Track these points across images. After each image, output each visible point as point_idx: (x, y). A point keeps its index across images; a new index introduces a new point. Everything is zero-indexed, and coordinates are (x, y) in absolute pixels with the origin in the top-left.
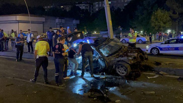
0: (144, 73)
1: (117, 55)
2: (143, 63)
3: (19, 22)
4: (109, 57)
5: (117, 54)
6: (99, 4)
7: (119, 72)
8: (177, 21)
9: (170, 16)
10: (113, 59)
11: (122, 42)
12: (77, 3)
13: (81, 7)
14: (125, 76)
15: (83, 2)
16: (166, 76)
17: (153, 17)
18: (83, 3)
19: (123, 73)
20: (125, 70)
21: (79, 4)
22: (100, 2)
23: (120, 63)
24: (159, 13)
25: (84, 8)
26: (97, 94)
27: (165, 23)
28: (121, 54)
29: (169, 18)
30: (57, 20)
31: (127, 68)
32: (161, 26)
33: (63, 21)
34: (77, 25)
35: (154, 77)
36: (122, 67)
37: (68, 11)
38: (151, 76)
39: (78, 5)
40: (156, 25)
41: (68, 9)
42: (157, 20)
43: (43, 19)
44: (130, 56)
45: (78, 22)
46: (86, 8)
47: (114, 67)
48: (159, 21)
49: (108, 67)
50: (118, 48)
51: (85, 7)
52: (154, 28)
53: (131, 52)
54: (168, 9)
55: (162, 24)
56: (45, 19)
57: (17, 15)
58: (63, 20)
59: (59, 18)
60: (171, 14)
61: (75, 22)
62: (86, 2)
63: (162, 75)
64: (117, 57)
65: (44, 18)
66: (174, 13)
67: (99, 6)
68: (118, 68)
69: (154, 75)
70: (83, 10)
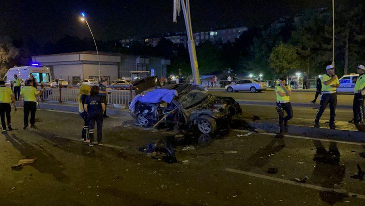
0: (236, 130)
1: (200, 107)
2: (235, 118)
3: (84, 62)
4: (189, 110)
5: (200, 105)
6: (200, 36)
7: (202, 128)
8: (308, 60)
9: (297, 53)
10: (193, 112)
11: (227, 90)
12: (169, 34)
13: (174, 41)
14: (208, 134)
15: (177, 33)
16: (263, 133)
17: (272, 55)
18: (178, 35)
19: (207, 130)
20: (209, 126)
21: (171, 35)
22: (202, 33)
23: (202, 117)
24: (281, 48)
25: (178, 41)
26: (164, 154)
27: (289, 63)
28: (205, 105)
29: (295, 56)
30: (138, 60)
31: (211, 124)
32: (283, 67)
33: (147, 61)
34: (168, 66)
35: (246, 135)
36: (205, 122)
37: (154, 46)
38: (242, 134)
39: (169, 37)
40: (276, 66)
41: (155, 43)
42: (277, 58)
43: (118, 59)
44: (216, 108)
45: (168, 62)
46: (181, 42)
47: (195, 122)
48: (281, 60)
49: (188, 123)
50: (202, 97)
51: (180, 40)
52: (274, 70)
53: (218, 103)
54: (295, 43)
55: (285, 64)
56: (121, 59)
57: (81, 52)
58: (146, 59)
59: (141, 57)
60: (299, 49)
61: (164, 62)
62: (182, 33)
63: (257, 132)
64: (199, 110)
65: (120, 57)
66: (304, 48)
67: (200, 38)
68: (201, 124)
69: (247, 133)
70: (176, 44)
